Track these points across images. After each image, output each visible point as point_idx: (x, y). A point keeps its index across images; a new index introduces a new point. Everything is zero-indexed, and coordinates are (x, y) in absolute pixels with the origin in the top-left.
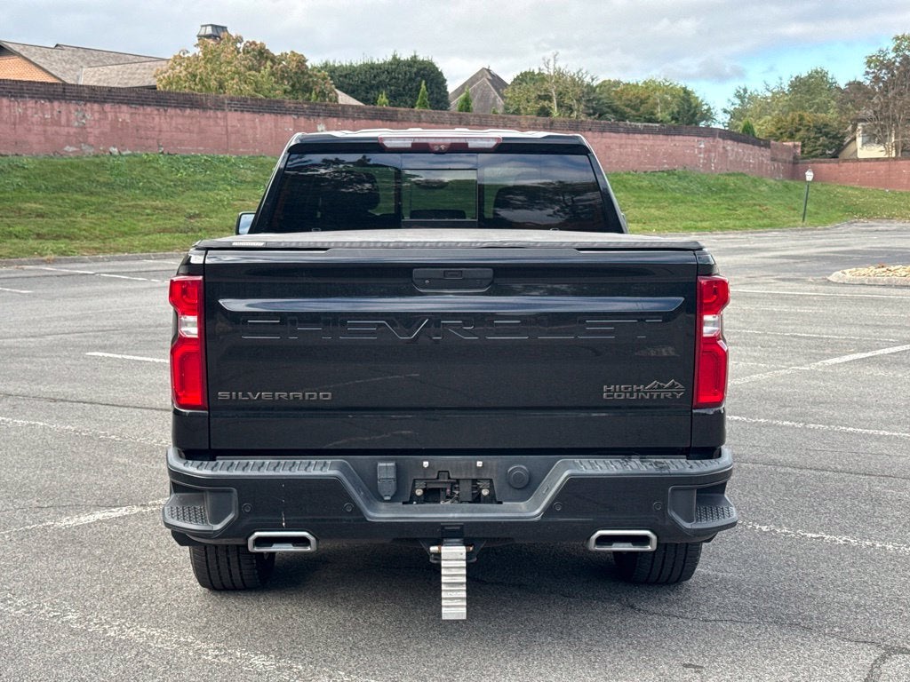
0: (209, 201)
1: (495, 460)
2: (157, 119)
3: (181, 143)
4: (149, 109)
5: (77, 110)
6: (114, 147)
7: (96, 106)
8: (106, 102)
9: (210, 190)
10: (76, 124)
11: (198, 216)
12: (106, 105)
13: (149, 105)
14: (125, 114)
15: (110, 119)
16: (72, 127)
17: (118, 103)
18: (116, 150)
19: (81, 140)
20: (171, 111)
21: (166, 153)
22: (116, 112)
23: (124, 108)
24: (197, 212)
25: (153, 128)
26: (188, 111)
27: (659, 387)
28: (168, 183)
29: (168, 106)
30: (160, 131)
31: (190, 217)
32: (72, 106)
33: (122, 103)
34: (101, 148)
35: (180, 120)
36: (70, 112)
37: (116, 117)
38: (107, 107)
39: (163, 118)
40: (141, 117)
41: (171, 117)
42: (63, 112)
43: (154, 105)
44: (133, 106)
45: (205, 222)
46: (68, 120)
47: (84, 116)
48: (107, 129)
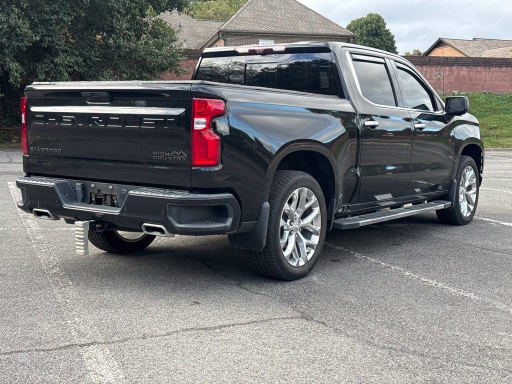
0: (506, 120)
1: (117, 186)
2: (484, 73)
3: (497, 87)
4: (479, 68)
5: (436, 70)
6: (456, 90)
7: (447, 68)
8: (454, 65)
9: (508, 114)
10: (435, 78)
11: (496, 128)
12: (454, 67)
13: (480, 66)
14: (464, 71)
15: (455, 74)
16: (433, 80)
17: (460, 66)
18: (457, 92)
19: (437, 86)
20: (493, 69)
21: (487, 93)
22: (459, 71)
23: (464, 68)
24: (496, 126)
25: (481, 79)
26: (504, 68)
27: (176, 154)
28: (482, 109)
29: (491, 66)
30: (485, 81)
31: (490, 129)
32: (434, 69)
33: (463, 65)
34: (448, 91)
35: (498, 74)
36: (432, 72)
37: (459, 73)
38: (454, 68)
39: (487, 73)
40: (474, 73)
41: (493, 73)
42: (428, 72)
43: (483, 66)
44: (470, 67)
45: (498, 132)
46: (430, 76)
47: (440, 74)
48: (453, 80)
